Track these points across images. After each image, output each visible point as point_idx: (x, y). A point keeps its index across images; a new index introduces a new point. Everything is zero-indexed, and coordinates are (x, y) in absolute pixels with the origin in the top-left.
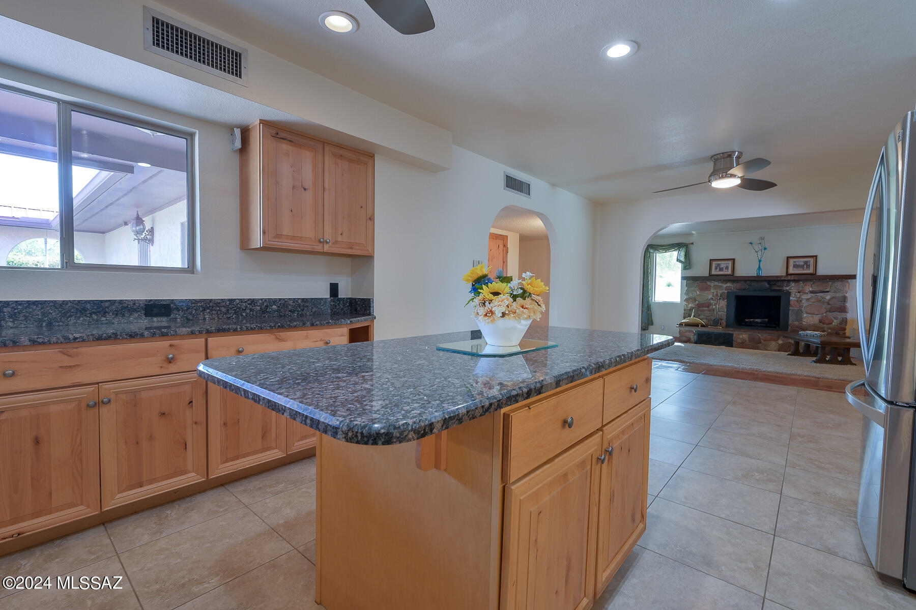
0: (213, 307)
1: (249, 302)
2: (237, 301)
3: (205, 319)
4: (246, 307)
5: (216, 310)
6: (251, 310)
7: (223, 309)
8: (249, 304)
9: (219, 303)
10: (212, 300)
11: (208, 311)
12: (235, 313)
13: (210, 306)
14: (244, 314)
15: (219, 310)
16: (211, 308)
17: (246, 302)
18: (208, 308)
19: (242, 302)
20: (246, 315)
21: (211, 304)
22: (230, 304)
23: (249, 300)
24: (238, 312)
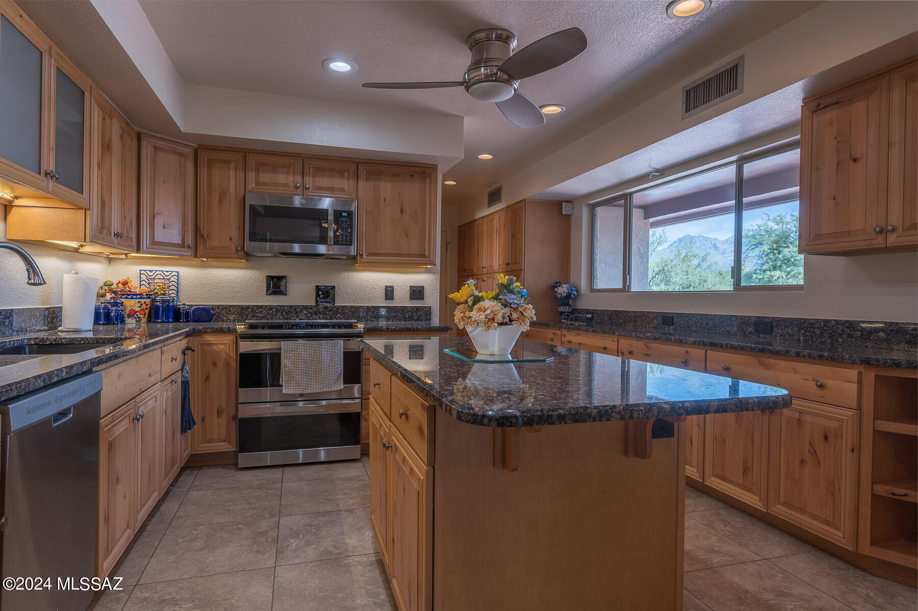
0: (807, 328)
1: (847, 325)
2: (833, 322)
3: (799, 340)
4: (843, 331)
5: (810, 332)
6: (849, 336)
7: (818, 331)
8: (846, 327)
9: (813, 324)
10: (806, 319)
11: (803, 331)
12: (830, 337)
13: (804, 327)
14: (840, 340)
15: (813, 332)
16: (805, 329)
17: (843, 324)
18: (803, 329)
19: (838, 324)
20: (843, 341)
21: (806, 324)
22: (824, 325)
23: (846, 321)
24: (833, 336)
